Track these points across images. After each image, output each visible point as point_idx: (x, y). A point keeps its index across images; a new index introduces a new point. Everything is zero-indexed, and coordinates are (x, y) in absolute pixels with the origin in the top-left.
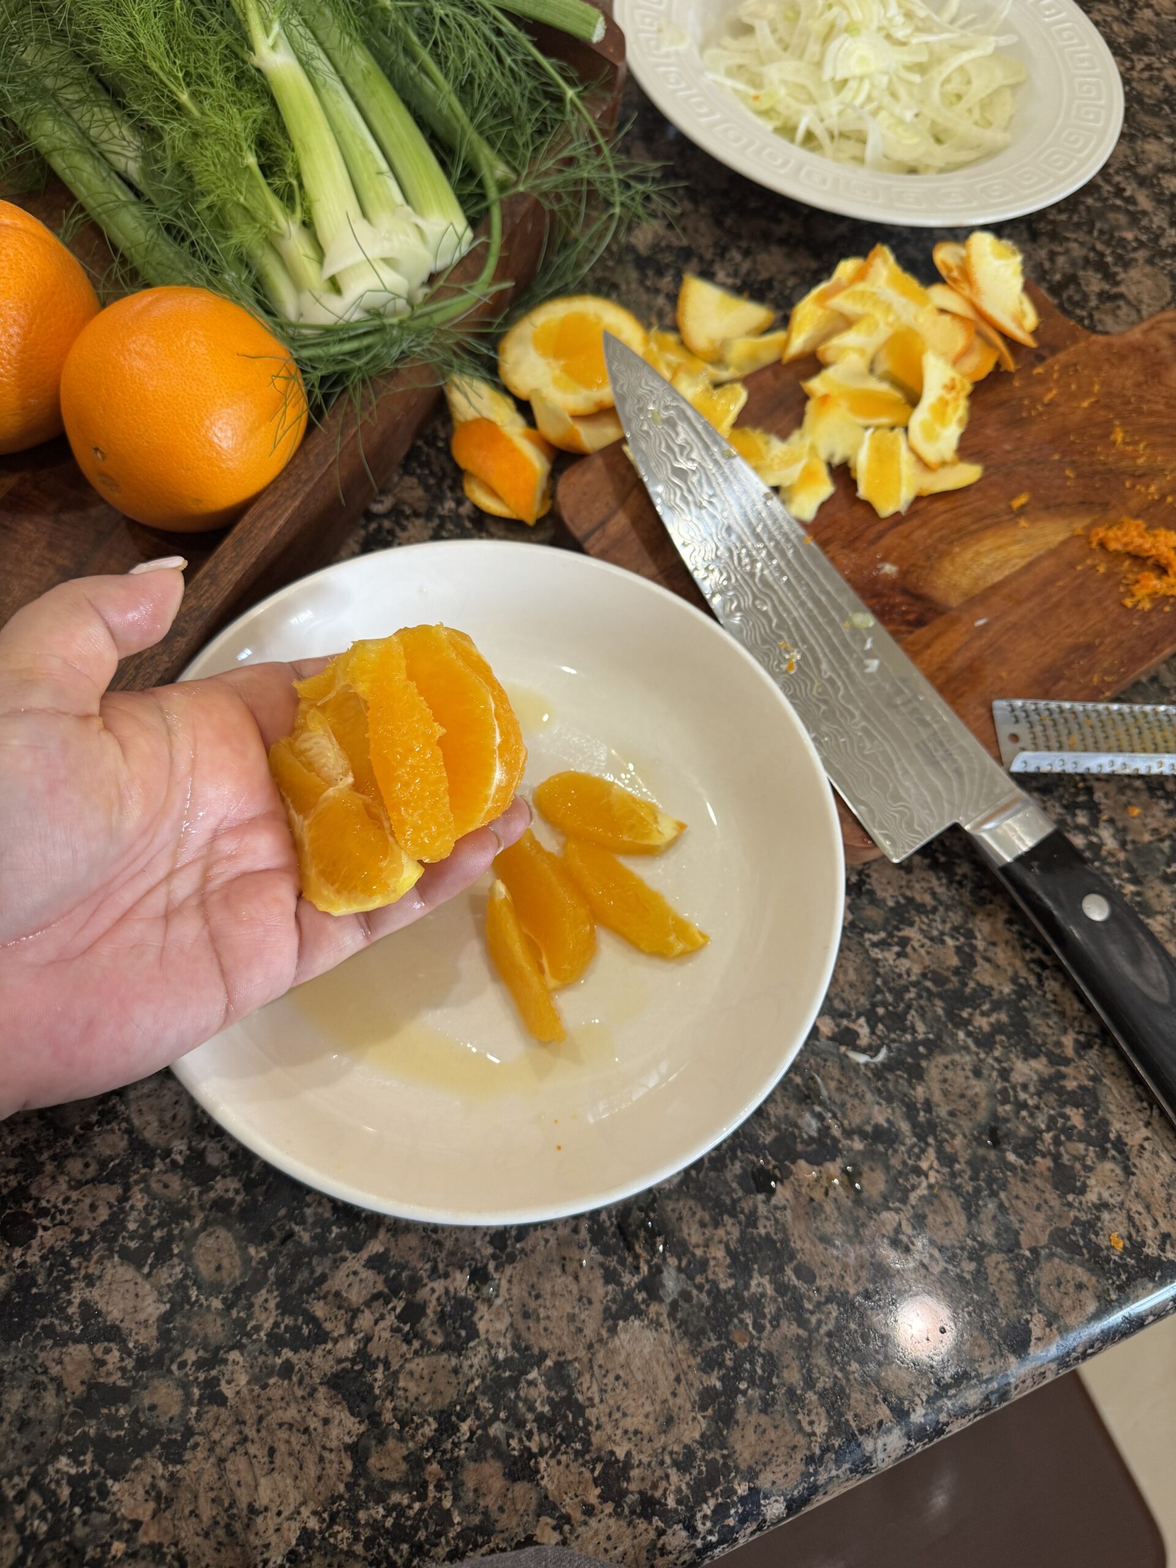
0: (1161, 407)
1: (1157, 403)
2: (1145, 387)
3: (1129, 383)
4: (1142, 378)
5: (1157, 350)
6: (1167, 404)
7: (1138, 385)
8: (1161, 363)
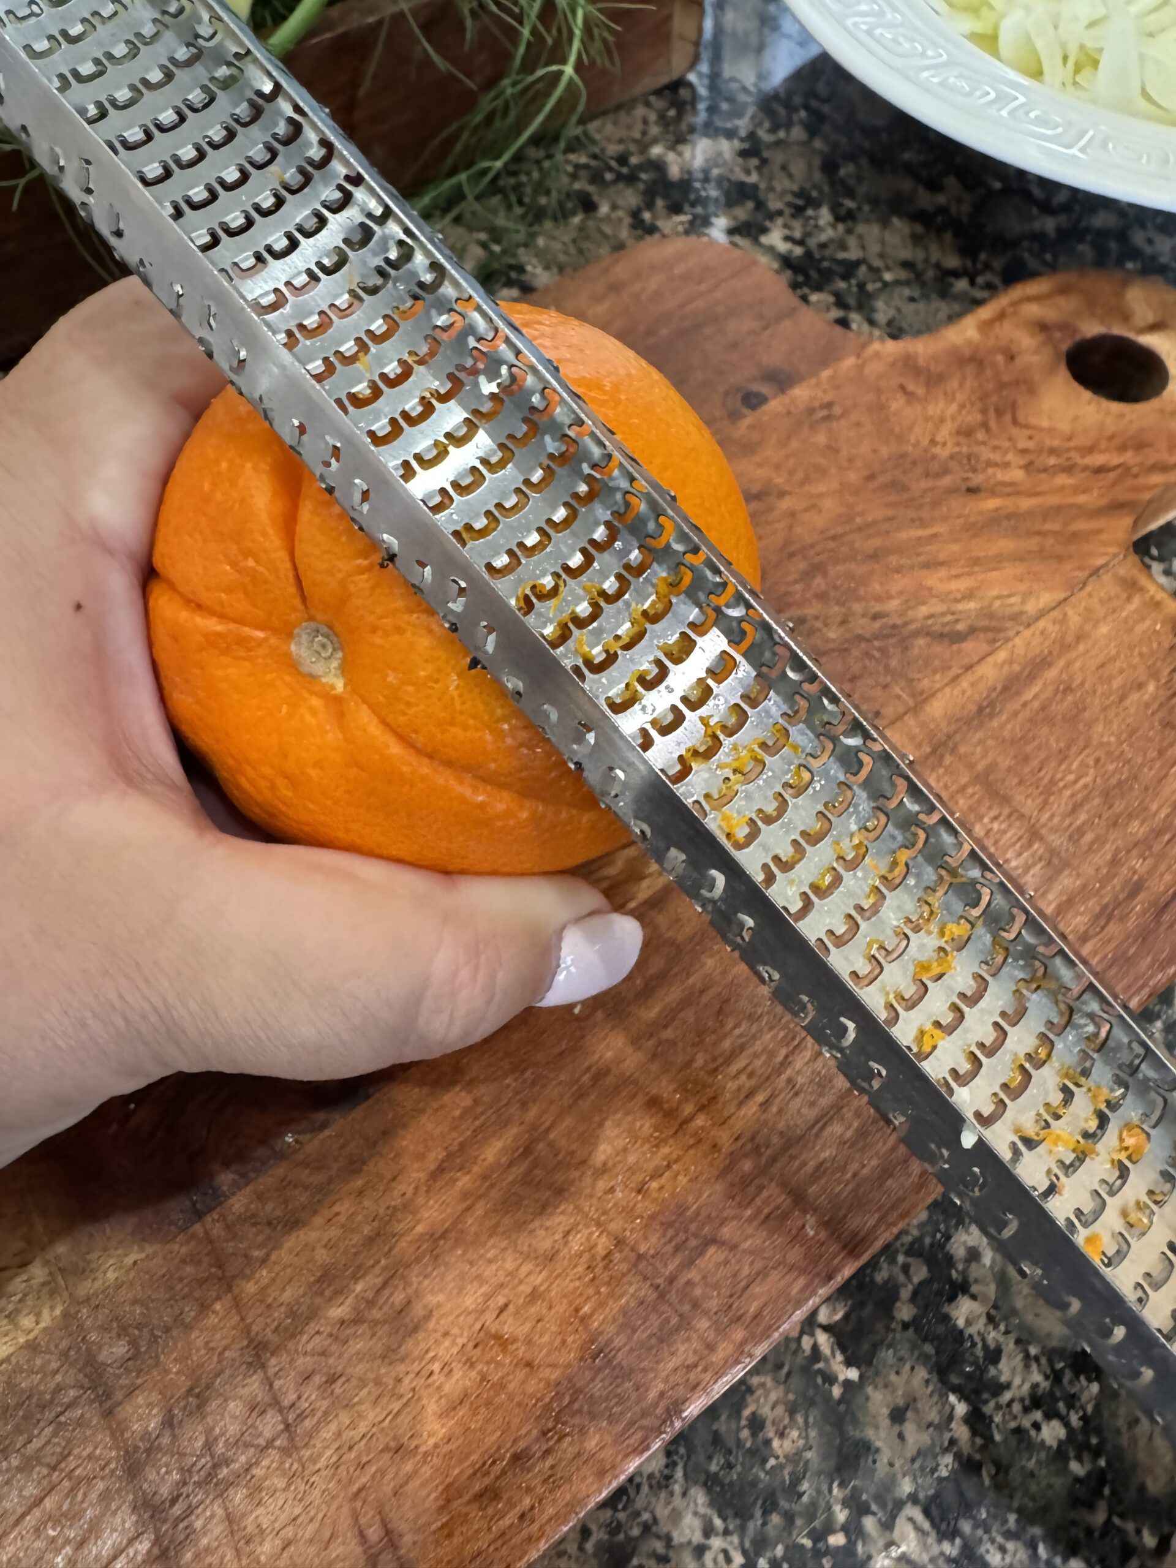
0: (1017, 474)
1: (1006, 465)
2: (980, 435)
3: (945, 433)
4: (973, 417)
5: (1011, 357)
6: (1028, 467)
7: (967, 432)
8: (1017, 383)
